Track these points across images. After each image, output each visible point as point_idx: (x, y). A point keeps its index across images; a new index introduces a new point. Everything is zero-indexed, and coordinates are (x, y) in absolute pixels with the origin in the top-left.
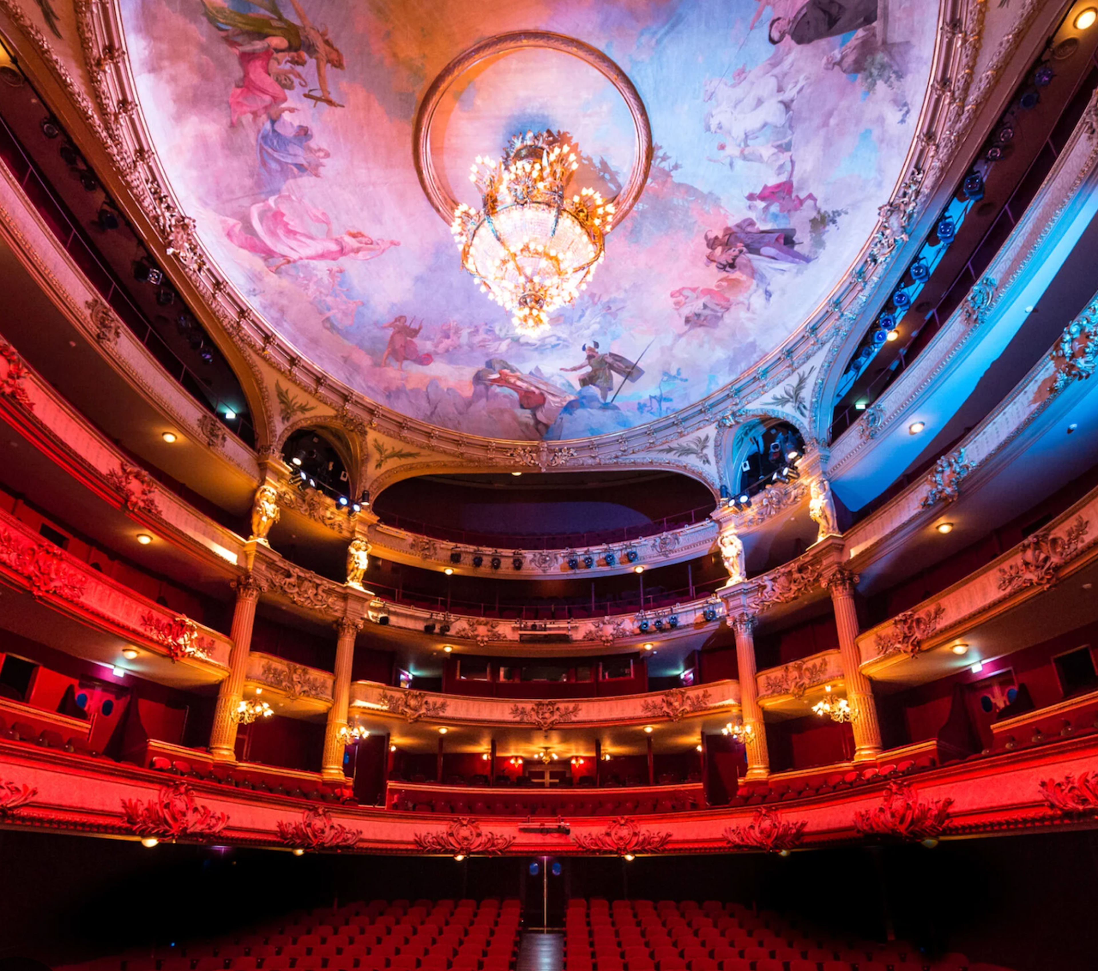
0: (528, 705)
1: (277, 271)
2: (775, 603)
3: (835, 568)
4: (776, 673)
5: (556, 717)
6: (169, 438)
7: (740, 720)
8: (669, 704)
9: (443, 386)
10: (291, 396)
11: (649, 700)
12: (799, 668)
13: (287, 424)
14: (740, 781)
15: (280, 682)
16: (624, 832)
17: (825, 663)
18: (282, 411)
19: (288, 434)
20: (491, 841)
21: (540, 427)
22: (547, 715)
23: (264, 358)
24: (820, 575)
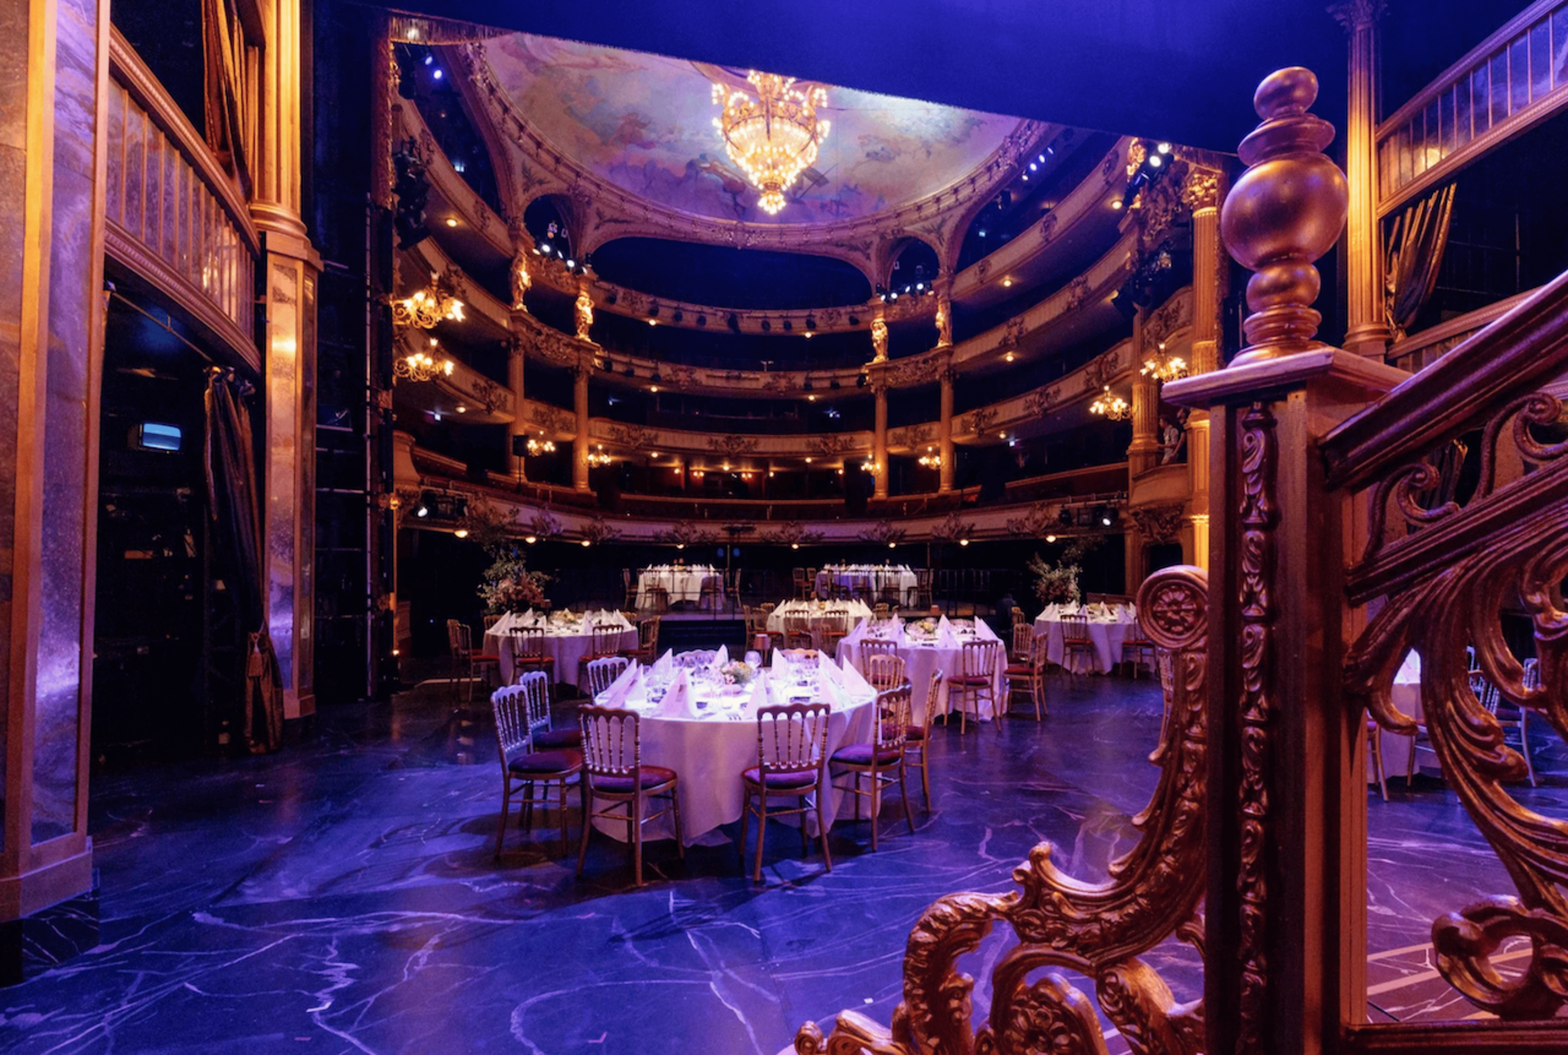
0: (720, 438)
1: (536, 72)
2: (905, 382)
3: (946, 367)
4: (900, 431)
5: (741, 448)
6: (452, 223)
7: (873, 461)
8: (826, 444)
9: (660, 166)
10: (533, 171)
11: (811, 440)
12: (915, 430)
13: (527, 195)
14: (869, 500)
15: (544, 422)
16: (793, 531)
17: (930, 430)
18: (525, 184)
19: (527, 204)
20: (703, 535)
21: (738, 208)
22: (735, 446)
23: (520, 146)
24: (936, 370)
